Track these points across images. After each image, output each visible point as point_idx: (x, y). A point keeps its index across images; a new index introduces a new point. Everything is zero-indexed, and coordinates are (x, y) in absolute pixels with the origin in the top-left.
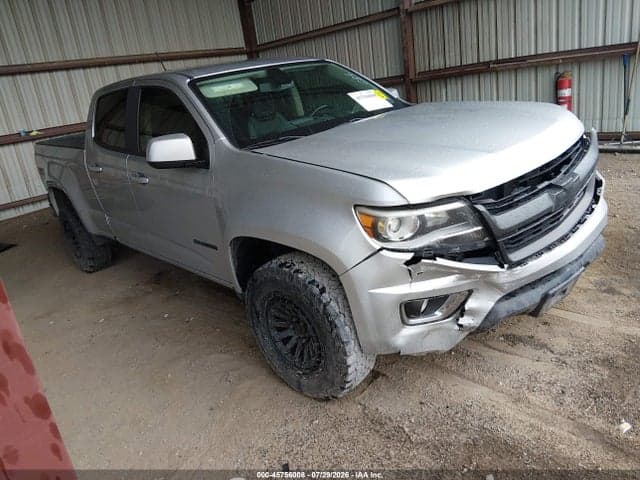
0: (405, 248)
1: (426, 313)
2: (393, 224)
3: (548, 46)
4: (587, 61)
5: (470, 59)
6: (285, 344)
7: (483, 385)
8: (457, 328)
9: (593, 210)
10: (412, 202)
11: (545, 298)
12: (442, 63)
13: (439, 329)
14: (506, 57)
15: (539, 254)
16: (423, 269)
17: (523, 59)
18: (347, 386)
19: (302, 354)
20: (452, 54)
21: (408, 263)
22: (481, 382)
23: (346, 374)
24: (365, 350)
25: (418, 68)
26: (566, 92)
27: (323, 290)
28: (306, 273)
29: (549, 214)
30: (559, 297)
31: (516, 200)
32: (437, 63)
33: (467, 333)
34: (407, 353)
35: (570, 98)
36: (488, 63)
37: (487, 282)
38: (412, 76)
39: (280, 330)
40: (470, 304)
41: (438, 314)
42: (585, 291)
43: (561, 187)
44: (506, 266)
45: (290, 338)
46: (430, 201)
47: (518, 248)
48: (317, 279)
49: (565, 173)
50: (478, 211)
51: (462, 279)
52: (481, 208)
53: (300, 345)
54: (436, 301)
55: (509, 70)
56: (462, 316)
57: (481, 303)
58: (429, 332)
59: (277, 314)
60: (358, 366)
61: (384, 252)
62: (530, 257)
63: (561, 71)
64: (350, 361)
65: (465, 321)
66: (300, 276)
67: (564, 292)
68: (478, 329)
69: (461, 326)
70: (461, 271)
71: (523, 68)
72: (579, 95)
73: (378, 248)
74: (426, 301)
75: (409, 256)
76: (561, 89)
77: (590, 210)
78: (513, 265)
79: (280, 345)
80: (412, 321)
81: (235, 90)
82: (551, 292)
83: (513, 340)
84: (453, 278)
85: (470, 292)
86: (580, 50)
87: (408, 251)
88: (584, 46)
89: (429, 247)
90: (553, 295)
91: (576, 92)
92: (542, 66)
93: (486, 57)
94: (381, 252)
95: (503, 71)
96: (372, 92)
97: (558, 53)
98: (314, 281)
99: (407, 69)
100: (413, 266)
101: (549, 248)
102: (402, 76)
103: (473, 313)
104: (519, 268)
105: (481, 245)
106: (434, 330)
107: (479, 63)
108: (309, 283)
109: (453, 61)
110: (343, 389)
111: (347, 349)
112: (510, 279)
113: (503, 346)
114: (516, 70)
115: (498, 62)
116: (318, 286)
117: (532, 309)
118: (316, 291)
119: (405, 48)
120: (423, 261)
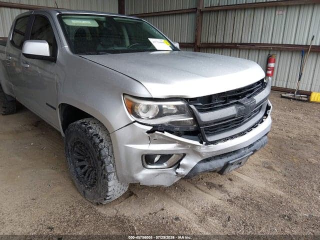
0: (149, 123)
1: (158, 163)
2: (144, 108)
3: (267, 40)
4: (285, 51)
5: (228, 40)
6: (81, 169)
7: (187, 209)
8: (175, 174)
9: (263, 121)
10: (154, 97)
11: (227, 165)
12: (214, 40)
13: (164, 173)
14: (246, 42)
15: (226, 139)
16: (156, 137)
17: (253, 45)
18: (108, 198)
19: (88, 177)
20: (220, 37)
21: (148, 132)
22: (186, 207)
23: (107, 191)
24: (120, 179)
25: (202, 41)
26: (272, 65)
27: (102, 141)
28: (94, 129)
29: (234, 118)
30: (237, 166)
31: (215, 106)
32: (212, 40)
33: (180, 178)
34: (144, 184)
35: (273, 68)
36: (236, 44)
37: (194, 151)
38: (198, 44)
39: (80, 160)
40: (183, 162)
41: (165, 165)
42: (256, 166)
43: (242, 104)
44: (204, 143)
45: (85, 166)
46: (164, 98)
47: (214, 134)
48: (100, 134)
49: (248, 98)
50: (192, 109)
51: (180, 147)
52: (192, 107)
53: (89, 171)
54: (165, 157)
55: (246, 49)
56: (178, 167)
57: (189, 162)
58: (158, 174)
59: (78, 151)
60: (115, 188)
61: (136, 124)
62: (220, 141)
63: (271, 53)
64: (110, 184)
65: (179, 171)
66: (90, 130)
67: (240, 163)
68: (186, 176)
69: (177, 173)
70: (180, 142)
71: (253, 49)
72: (278, 67)
73: (133, 120)
74: (159, 156)
75: (150, 128)
76: (270, 62)
77: (261, 121)
78: (208, 143)
79: (79, 169)
80: (149, 166)
81: (84, 24)
82: (230, 162)
83: (211, 186)
84: (175, 145)
85: (184, 155)
86: (282, 45)
87: (149, 125)
88: (284, 43)
89: (162, 125)
90: (232, 164)
91: (277, 66)
92: (262, 50)
93: (235, 41)
94: (135, 124)
95: (243, 49)
96: (163, 40)
97: (271, 44)
98: (98, 134)
99: (196, 40)
100: (151, 134)
101: (232, 137)
102: (193, 43)
103: (184, 167)
104: (212, 145)
105: (192, 129)
106: (162, 173)
107: (232, 43)
108: (94, 135)
109: (219, 40)
110: (105, 199)
111: (109, 177)
112: (207, 151)
113: (204, 188)
114: (249, 49)
115: (241, 44)
116: (99, 138)
117: (219, 170)
118: (97, 141)
119: (197, 29)
120: (156, 132)
